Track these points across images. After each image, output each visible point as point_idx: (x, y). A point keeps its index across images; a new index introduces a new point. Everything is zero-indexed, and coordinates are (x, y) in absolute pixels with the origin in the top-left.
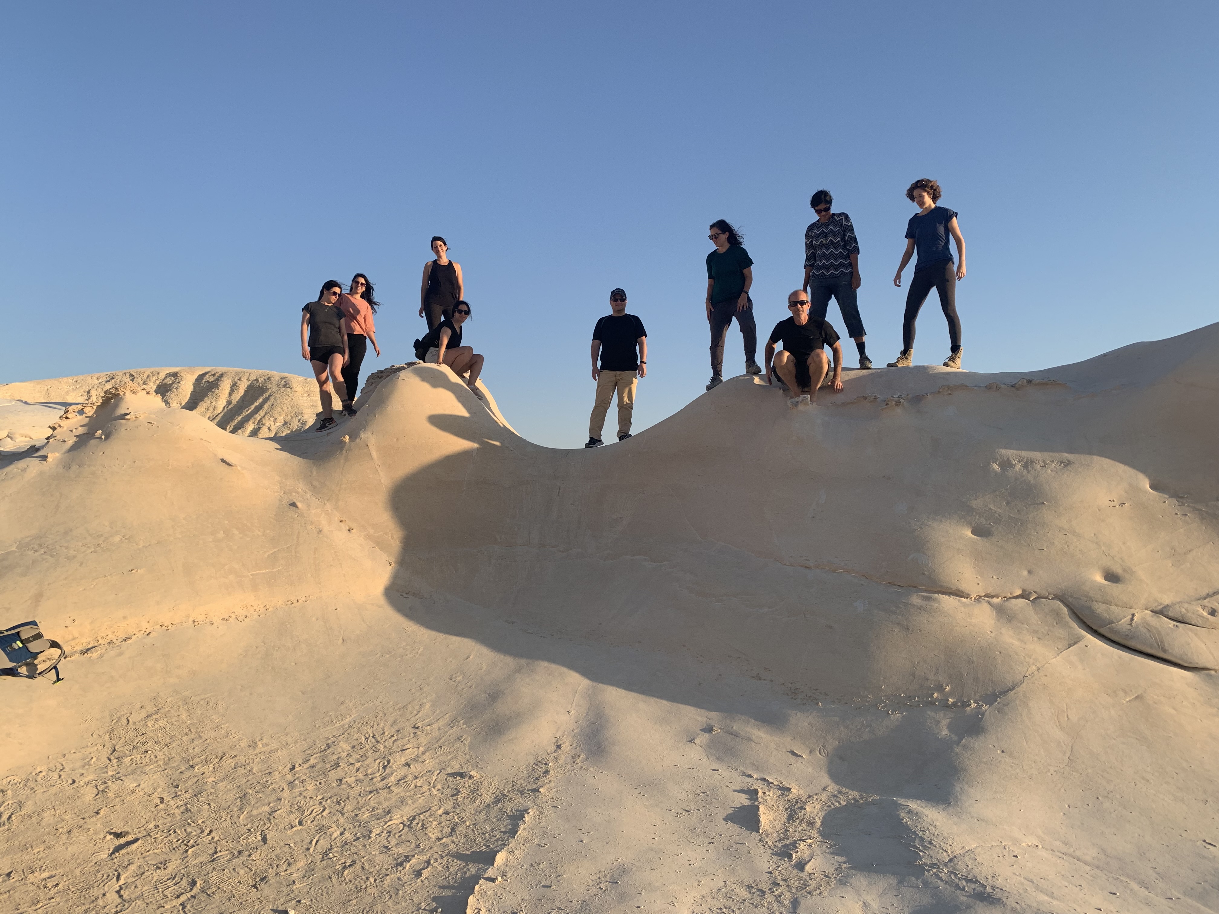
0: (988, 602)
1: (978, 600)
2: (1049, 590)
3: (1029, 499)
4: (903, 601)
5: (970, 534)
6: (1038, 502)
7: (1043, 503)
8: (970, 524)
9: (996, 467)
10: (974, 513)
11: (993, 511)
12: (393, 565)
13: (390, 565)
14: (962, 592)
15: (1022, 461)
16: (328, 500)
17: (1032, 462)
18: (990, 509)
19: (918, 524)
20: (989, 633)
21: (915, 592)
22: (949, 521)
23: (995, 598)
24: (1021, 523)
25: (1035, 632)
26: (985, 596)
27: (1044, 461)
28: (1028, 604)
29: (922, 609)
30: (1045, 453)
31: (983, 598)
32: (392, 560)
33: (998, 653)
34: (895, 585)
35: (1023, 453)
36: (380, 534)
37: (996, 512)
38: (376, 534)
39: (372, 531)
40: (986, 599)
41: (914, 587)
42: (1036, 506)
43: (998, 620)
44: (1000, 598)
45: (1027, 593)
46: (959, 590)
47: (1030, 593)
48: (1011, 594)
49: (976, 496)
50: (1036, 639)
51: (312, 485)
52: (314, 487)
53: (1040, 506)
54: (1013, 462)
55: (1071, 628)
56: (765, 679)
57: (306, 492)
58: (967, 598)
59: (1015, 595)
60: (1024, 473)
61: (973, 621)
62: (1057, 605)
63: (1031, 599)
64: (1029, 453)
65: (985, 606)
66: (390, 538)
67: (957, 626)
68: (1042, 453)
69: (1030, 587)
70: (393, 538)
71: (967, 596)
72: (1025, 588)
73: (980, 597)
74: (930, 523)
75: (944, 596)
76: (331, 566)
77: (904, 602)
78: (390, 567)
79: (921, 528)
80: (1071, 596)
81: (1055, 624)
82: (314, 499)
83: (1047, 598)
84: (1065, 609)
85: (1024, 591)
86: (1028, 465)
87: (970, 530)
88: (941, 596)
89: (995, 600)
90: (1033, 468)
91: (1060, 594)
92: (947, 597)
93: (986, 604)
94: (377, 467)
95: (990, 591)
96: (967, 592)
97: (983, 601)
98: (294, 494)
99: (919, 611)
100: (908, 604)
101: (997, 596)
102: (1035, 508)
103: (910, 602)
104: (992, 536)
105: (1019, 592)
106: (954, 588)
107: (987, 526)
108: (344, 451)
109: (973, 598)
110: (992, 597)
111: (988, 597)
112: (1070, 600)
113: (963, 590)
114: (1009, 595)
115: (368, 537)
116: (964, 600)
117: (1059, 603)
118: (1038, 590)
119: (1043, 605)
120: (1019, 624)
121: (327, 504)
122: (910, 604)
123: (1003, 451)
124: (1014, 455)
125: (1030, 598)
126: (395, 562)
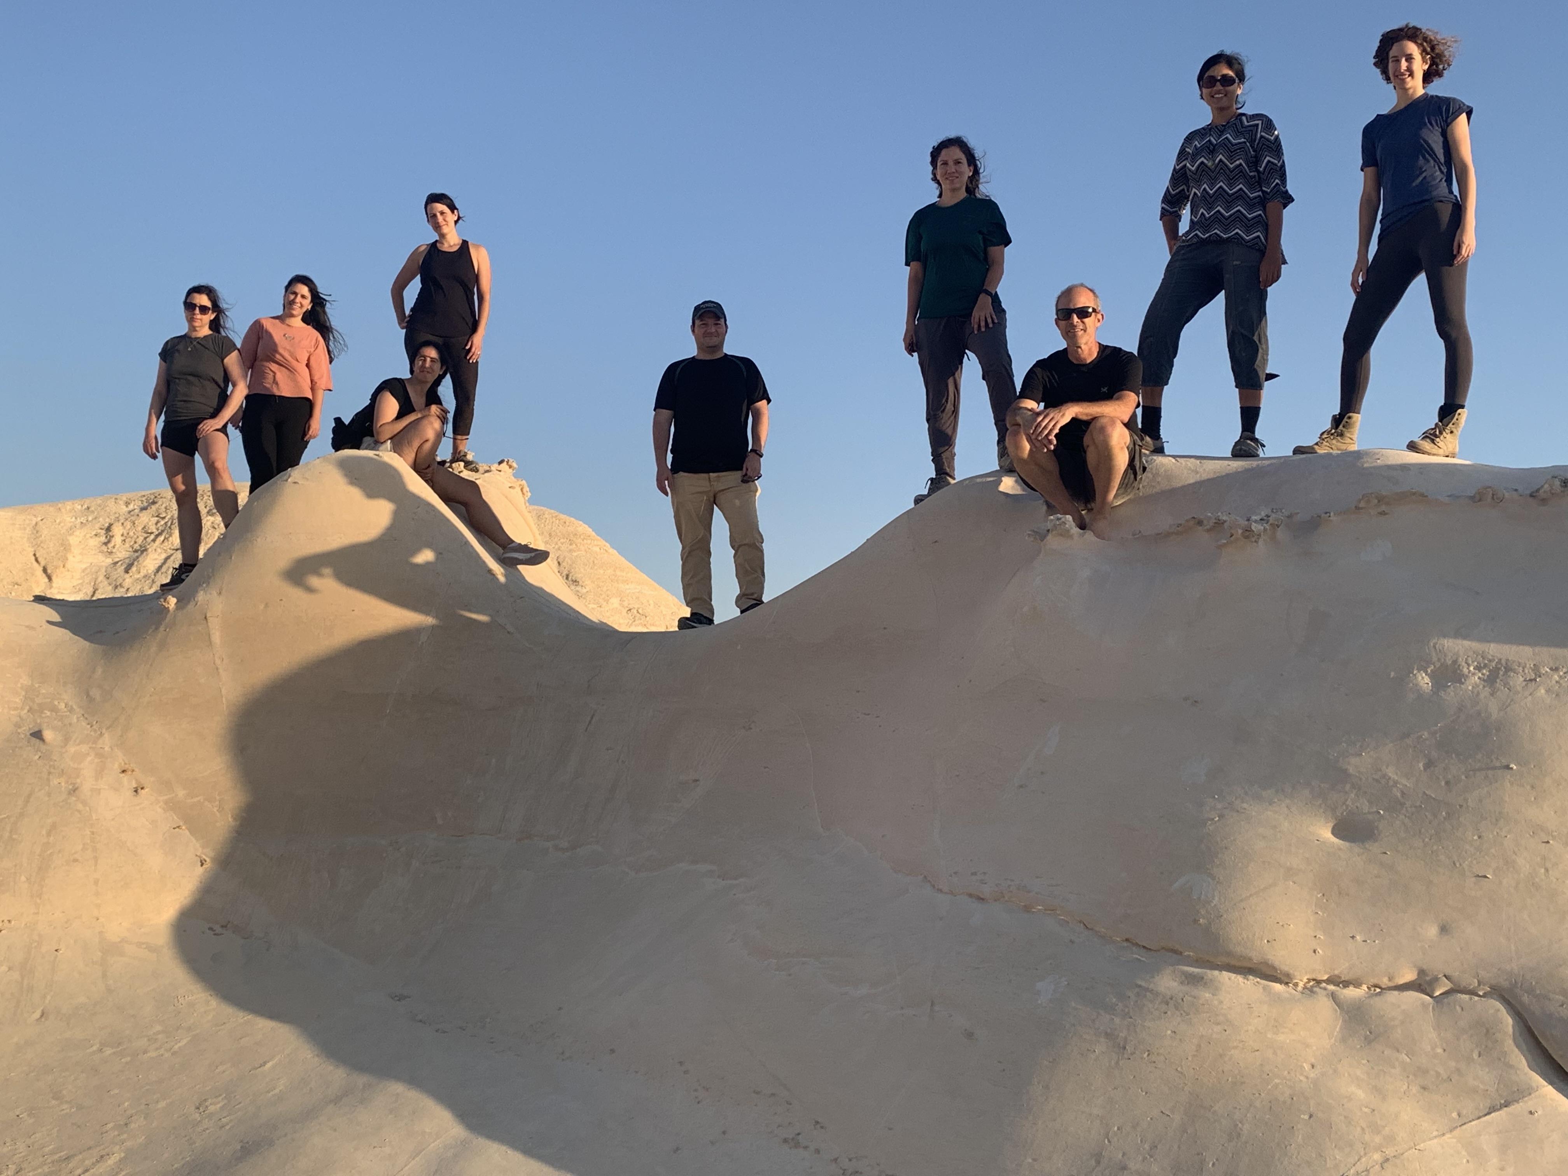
0: (1333, 996)
1: (1311, 990)
2: (1482, 973)
3: (1479, 756)
4: (1140, 982)
5: (1326, 833)
6: (1498, 764)
7: (1508, 767)
8: (1334, 810)
9: (1424, 681)
10: (1348, 787)
11: (1391, 783)
12: (208, 864)
13: (202, 865)
14: (1274, 968)
15: (1485, 666)
16: (107, 729)
17: (1508, 669)
18: (1384, 776)
19: (1219, 806)
20: (1307, 1066)
21: (1172, 965)
22: (1288, 801)
23: (1351, 988)
24: (1448, 814)
25: (1422, 1071)
26: (1329, 981)
27: (1536, 668)
28: (1424, 1005)
29: (1172, 1003)
30: (1545, 649)
31: (1324, 985)
32: (208, 855)
33: (1306, 1117)
34: (1137, 945)
35: (1494, 650)
36: (196, 800)
37: (1396, 783)
38: (189, 801)
39: (181, 793)
40: (1331, 987)
41: (1174, 951)
42: (1490, 773)
43: (1344, 1040)
44: (1365, 987)
45: (1428, 978)
46: (1266, 963)
47: (1436, 979)
48: (1390, 980)
49: (1361, 747)
50: (1415, 1089)
51: (88, 695)
52: (91, 699)
53: (1499, 772)
54: (1465, 670)
55: (1511, 1067)
56: (806, 1148)
57: (71, 710)
58: (1287, 984)
59: (1401, 981)
60: (1482, 696)
61: (1281, 1038)
62: (1492, 1011)
63: (1437, 993)
64: (1506, 647)
65: (1323, 1005)
66: (215, 810)
67: (1236, 1047)
68: (1537, 649)
69: (1437, 964)
70: (221, 809)
71: (1284, 978)
72: (1425, 967)
73: (1318, 982)
74: (1245, 805)
75: (1233, 976)
76: (76, 860)
77: (1140, 986)
78: (200, 870)
79: (1221, 816)
80: (1531, 991)
81: (1475, 1056)
82: (84, 724)
83: (1473, 993)
84: (1508, 1021)
85: (1422, 972)
86: (1498, 677)
87: (1330, 825)
88: (1226, 977)
89: (1351, 993)
90: (1506, 684)
91: (1505, 984)
92: (1240, 979)
93: (1325, 999)
94: (218, 662)
95: (1342, 969)
96: (1285, 968)
97: (1324, 992)
98: (48, 713)
99: (1164, 1007)
100: (1147, 990)
101: (1357, 984)
102: (1487, 777)
103: (1151, 986)
104: (1376, 841)
105: (1409, 976)
106: (1256, 956)
107: (1370, 817)
108: (162, 629)
109: (1301, 984)
110: (1346, 984)
111: (1337, 984)
112: (1525, 998)
113: (1277, 964)
114: (1385, 982)
115: (172, 806)
116: (1277, 987)
117: (1498, 1005)
118: (1456, 974)
119: (1458, 1008)
120: (1388, 1052)
121: (106, 735)
122: (1151, 991)
123: (1448, 643)
124: (1470, 654)
125: (1433, 991)
126: (213, 860)
